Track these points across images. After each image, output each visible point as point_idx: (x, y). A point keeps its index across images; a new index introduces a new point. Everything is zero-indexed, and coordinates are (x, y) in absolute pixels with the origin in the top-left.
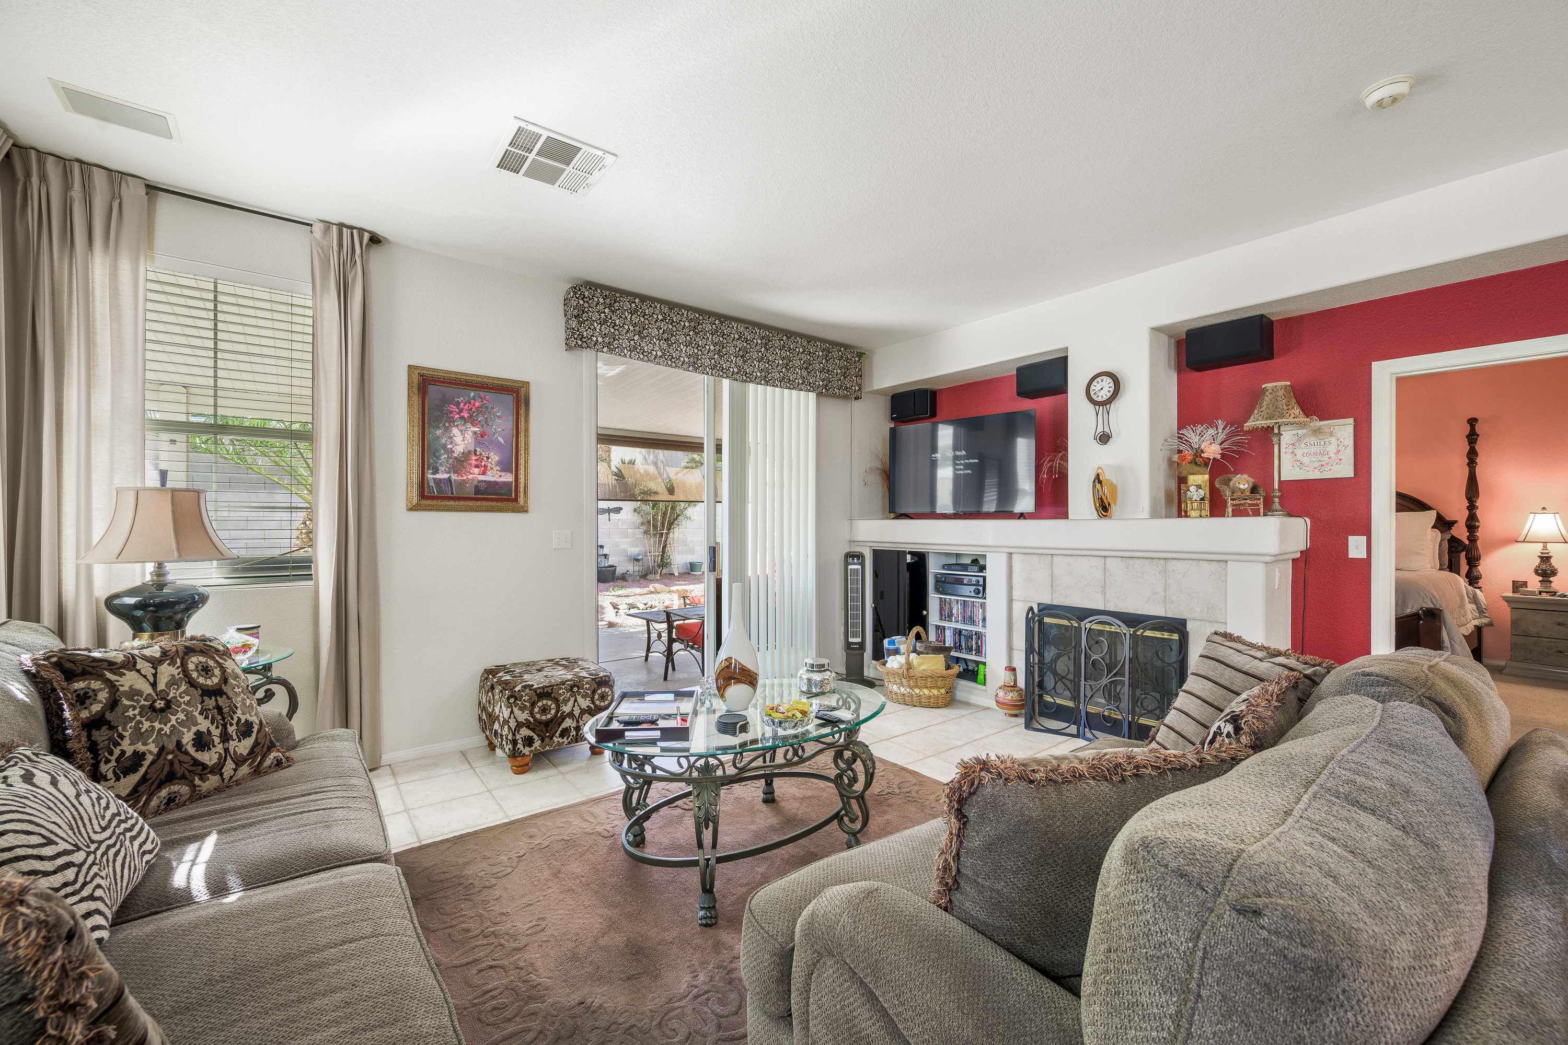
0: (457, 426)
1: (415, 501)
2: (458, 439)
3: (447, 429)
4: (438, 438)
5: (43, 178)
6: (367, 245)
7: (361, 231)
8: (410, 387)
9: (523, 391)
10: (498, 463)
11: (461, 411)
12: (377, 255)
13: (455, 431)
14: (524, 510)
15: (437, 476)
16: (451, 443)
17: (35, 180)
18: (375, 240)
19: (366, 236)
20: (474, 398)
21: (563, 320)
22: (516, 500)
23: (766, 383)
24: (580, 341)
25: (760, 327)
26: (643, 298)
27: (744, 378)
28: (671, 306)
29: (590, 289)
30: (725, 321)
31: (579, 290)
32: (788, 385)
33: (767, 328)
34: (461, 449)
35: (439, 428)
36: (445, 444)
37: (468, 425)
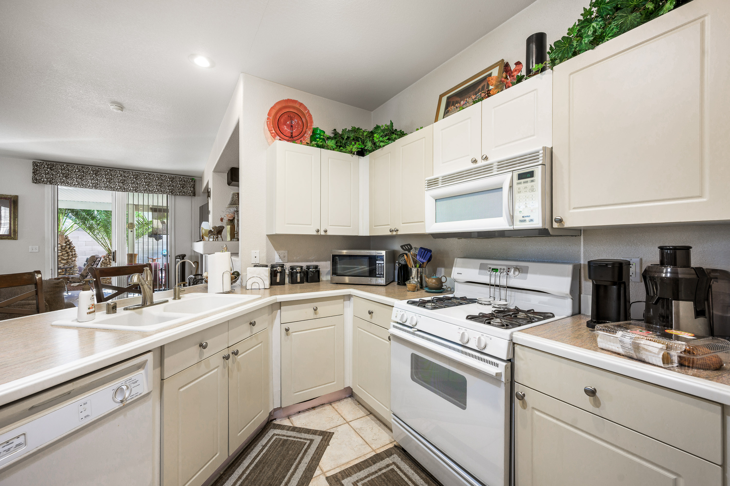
9: (15, 199)
21: (32, 173)
22: (10, 235)
23: (136, 192)
24: (36, 181)
25: (133, 171)
26: (68, 164)
27: (124, 190)
28: (83, 166)
29: (40, 162)
30: (112, 170)
31: (35, 163)
32: (149, 192)
33: (137, 172)
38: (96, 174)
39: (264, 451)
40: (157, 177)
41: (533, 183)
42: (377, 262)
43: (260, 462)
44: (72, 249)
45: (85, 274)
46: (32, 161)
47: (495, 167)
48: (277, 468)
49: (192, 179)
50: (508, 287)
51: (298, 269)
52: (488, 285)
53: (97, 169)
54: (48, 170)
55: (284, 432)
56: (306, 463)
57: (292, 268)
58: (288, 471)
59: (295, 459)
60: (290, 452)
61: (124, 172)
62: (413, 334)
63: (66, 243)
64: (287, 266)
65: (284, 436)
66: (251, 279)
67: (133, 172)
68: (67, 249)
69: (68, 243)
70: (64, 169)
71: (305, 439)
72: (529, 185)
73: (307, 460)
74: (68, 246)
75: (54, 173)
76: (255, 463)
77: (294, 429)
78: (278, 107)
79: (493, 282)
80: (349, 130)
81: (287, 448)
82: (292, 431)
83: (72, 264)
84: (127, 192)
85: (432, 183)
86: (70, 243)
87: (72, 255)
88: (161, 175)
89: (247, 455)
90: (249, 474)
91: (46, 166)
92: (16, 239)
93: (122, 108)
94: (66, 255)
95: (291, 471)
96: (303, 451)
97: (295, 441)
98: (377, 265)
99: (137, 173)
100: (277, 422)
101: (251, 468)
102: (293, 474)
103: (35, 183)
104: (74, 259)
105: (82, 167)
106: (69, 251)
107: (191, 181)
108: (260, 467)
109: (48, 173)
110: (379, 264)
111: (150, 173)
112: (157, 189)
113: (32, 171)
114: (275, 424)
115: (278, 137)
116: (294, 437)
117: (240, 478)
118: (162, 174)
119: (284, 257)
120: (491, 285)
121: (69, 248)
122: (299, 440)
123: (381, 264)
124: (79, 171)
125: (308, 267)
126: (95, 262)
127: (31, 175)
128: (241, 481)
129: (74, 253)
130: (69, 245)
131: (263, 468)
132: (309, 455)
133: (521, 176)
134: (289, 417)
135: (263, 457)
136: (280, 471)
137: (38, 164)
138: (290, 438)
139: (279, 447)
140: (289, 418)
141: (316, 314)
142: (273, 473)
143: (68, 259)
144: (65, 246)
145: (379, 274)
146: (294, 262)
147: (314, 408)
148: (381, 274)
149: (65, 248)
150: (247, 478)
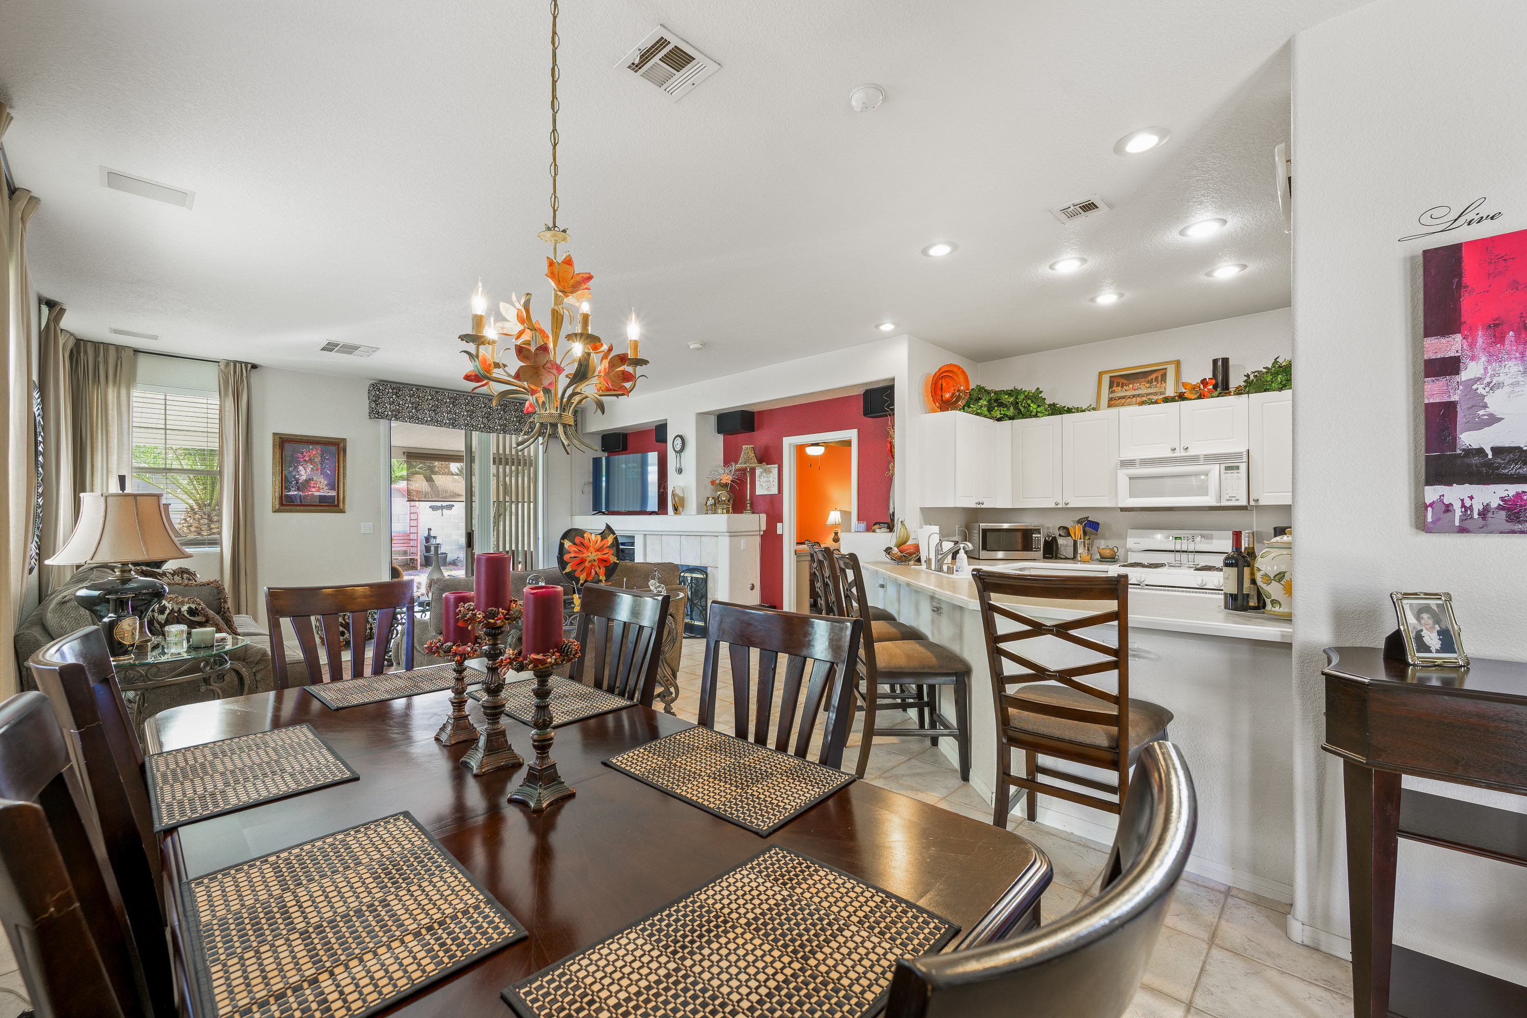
0: (302, 465)
1: (277, 507)
2: (303, 472)
3: (296, 468)
4: (291, 472)
5: (86, 352)
6: (250, 370)
7: (246, 364)
8: (274, 445)
9: (341, 445)
10: (327, 485)
11: (305, 456)
12: (255, 376)
13: (301, 468)
14: (342, 511)
15: (290, 493)
16: (299, 475)
17: (82, 354)
18: (254, 367)
19: (249, 366)
20: (312, 449)
21: (368, 402)
22: (338, 505)
23: (505, 433)
24: (375, 414)
28: (437, 390)
29: (383, 384)
31: (373, 386)
34: (304, 478)
35: (291, 467)
36: (295, 476)
37: (308, 464)
41: (1238, 474)
42: (1033, 535)
46: (367, 383)
47: (1202, 458)
50: (1196, 552)
52: (1173, 551)
53: (455, 395)
54: (394, 396)
70: (413, 395)
72: (1235, 475)
75: (401, 402)
78: (937, 372)
79: (1178, 548)
85: (1126, 464)
91: (392, 390)
92: (344, 512)
98: (1036, 539)
105: (436, 392)
109: (394, 402)
113: (368, 399)
120: (1177, 551)
123: (1038, 537)
124: (432, 399)
127: (367, 405)
133: (1227, 468)
137: (380, 388)
145: (1034, 549)
148: (1038, 548)
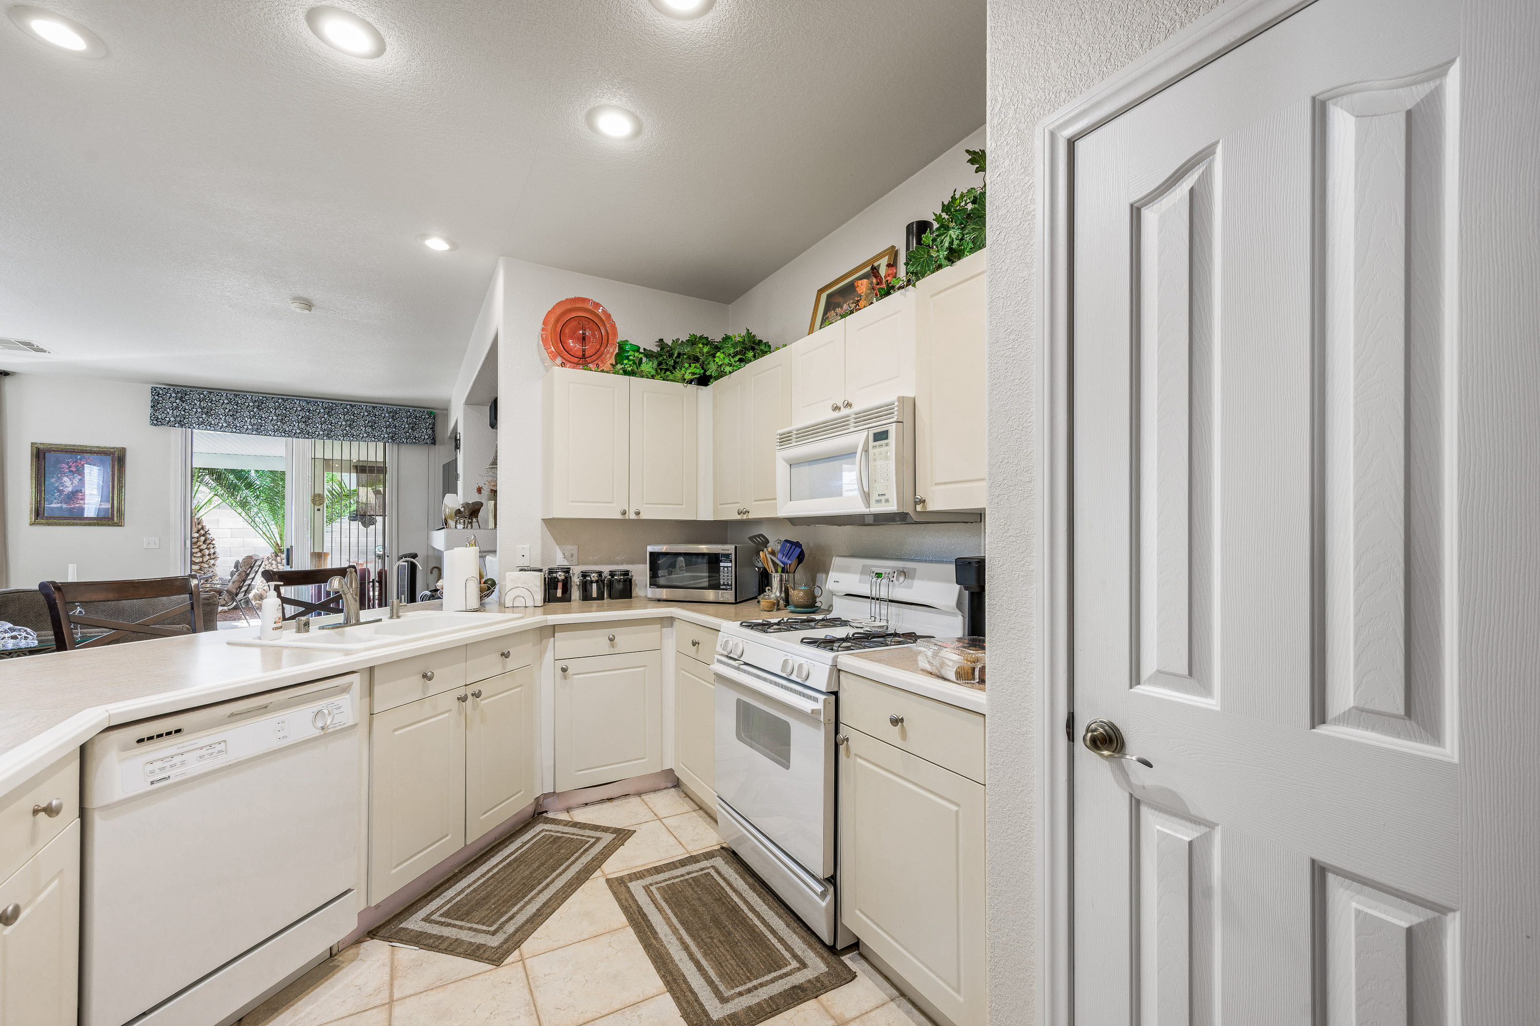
0: (67, 476)
1: (33, 520)
2: (68, 483)
3: (59, 479)
4: (53, 483)
8: (32, 455)
9: (120, 453)
10: (97, 497)
11: (70, 467)
13: (64, 479)
14: (119, 525)
15: (52, 506)
16: (62, 486)
18: (5, 373)
20: (80, 459)
21: (149, 407)
22: (113, 518)
23: (329, 438)
24: (156, 421)
25: (323, 400)
26: (211, 390)
27: (307, 436)
28: (237, 393)
29: (164, 388)
30: (288, 399)
31: (155, 390)
32: (352, 438)
33: (332, 401)
34: (70, 489)
35: (53, 478)
36: (58, 487)
37: (76, 475)
38: (258, 407)
39: (524, 848)
40: (366, 411)
41: (887, 448)
42: (722, 564)
43: (515, 860)
44: (210, 544)
45: (234, 591)
46: (150, 386)
48: (538, 868)
49: (430, 414)
50: (895, 601)
51: (593, 577)
52: (868, 597)
53: (261, 398)
54: (178, 401)
55: (560, 828)
56: (583, 864)
57: (584, 575)
58: (554, 871)
59: (568, 859)
60: (562, 851)
61: (308, 403)
62: (738, 669)
63: (198, 531)
64: (576, 571)
65: (558, 832)
66: (513, 590)
67: (323, 402)
68: (201, 543)
69: (202, 532)
70: (204, 399)
71: (589, 837)
72: (882, 450)
73: (585, 860)
74: (203, 538)
75: (187, 407)
76: (507, 861)
77: (576, 825)
78: (559, 311)
80: (682, 341)
81: (559, 846)
82: (571, 826)
83: (209, 571)
84: (313, 440)
85: (785, 439)
86: (206, 532)
87: (209, 555)
88: (373, 407)
89: (497, 852)
90: (498, 873)
91: (174, 395)
92: (121, 526)
93: (308, 305)
94: (199, 554)
95: (558, 871)
96: (582, 850)
97: (573, 838)
98: (722, 568)
99: (331, 405)
100: (550, 815)
101: (500, 866)
102: (560, 874)
103: (155, 425)
104: (212, 562)
105: (235, 395)
106: (204, 546)
107: (427, 416)
108: (515, 865)
109: (177, 408)
110: (724, 567)
111: (353, 404)
112: (365, 432)
113: (150, 404)
114: (547, 818)
115: (559, 360)
116: (573, 834)
117: (483, 876)
118: (374, 405)
119: (572, 555)
120: (873, 599)
121: (204, 542)
122: (579, 837)
123: (727, 567)
124: (230, 402)
125: (612, 574)
126: (252, 568)
127: (149, 411)
128: (484, 879)
129: (212, 551)
130: (204, 535)
131: (518, 867)
132: (589, 855)
133: (876, 437)
134: (568, 810)
135: (521, 855)
136: (542, 871)
137: (161, 392)
138: (566, 835)
139: (547, 845)
140: (568, 812)
141: (613, 646)
142: (532, 873)
143: (202, 562)
144: (198, 538)
145: (724, 585)
146: (589, 564)
147: (610, 799)
148: (728, 585)
149: (198, 541)
150: (492, 877)
